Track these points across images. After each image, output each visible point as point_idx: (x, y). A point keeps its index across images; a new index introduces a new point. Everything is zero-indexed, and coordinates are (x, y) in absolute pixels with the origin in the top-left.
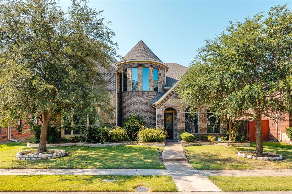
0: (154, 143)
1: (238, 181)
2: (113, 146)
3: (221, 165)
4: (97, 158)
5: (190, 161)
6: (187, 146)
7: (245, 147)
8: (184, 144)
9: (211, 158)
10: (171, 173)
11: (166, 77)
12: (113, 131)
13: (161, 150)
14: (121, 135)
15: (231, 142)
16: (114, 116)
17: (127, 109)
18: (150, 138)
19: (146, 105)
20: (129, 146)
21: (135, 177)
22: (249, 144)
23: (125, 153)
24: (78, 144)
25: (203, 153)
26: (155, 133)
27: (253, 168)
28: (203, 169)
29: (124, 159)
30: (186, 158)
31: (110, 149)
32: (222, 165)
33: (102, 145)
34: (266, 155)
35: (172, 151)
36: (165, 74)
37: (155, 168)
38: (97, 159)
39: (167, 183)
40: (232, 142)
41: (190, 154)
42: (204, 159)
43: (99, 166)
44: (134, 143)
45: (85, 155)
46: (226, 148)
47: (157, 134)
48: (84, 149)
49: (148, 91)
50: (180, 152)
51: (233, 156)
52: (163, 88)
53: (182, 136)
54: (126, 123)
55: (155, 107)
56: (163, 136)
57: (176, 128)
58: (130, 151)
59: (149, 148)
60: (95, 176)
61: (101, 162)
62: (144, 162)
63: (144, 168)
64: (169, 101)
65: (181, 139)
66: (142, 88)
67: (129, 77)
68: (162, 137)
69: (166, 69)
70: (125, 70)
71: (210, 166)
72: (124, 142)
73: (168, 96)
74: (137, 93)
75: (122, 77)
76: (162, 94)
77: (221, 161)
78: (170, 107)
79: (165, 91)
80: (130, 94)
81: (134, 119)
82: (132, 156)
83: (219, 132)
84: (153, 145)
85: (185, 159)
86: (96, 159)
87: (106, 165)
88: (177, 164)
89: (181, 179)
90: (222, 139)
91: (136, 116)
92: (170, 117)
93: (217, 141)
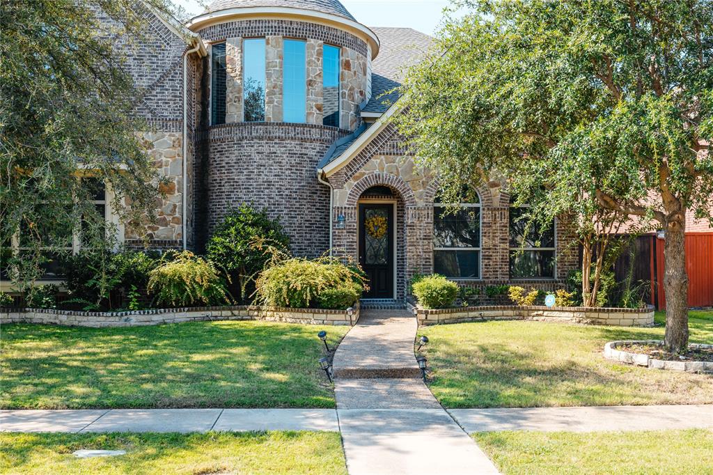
0: (315, 313)
1: (580, 449)
2: (165, 323)
3: (536, 390)
4: (85, 368)
5: (431, 376)
6: (433, 324)
7: (637, 325)
8: (423, 317)
9: (506, 365)
10: (346, 421)
11: (369, 77)
12: (169, 268)
13: (335, 338)
14: (197, 283)
15: (587, 311)
16: (177, 215)
17: (226, 188)
18: (300, 294)
19: (294, 176)
20: (224, 322)
21: (203, 438)
22: (650, 316)
23: (197, 350)
24: (36, 316)
25: (483, 349)
26: (320, 278)
27: (645, 401)
28: (469, 407)
29: (188, 370)
30: (417, 367)
31: (149, 334)
32: (540, 390)
33: (126, 320)
34: (697, 355)
35: (374, 340)
36: (365, 65)
37: (293, 405)
38: (83, 370)
39: (315, 460)
40: (591, 310)
41: (435, 351)
42: (483, 369)
43: (82, 398)
44: (245, 312)
45: (44, 355)
46: (569, 329)
47: (328, 281)
48: (47, 336)
49: (304, 126)
50: (400, 344)
51: (585, 359)
52: (357, 113)
53: (418, 288)
54: (216, 239)
55: (327, 184)
56: (350, 288)
57: (402, 259)
58: (219, 339)
59: (295, 330)
60: (48, 435)
61: (95, 382)
62: (262, 382)
63: (252, 406)
64: (376, 161)
65: (416, 299)
66: (281, 113)
67: (234, 70)
68: (346, 290)
69: (369, 47)
70: (219, 46)
71: (497, 393)
72: (208, 310)
73: (374, 142)
74: (261, 130)
75: (210, 72)
76: (354, 137)
77: (539, 377)
78: (380, 182)
79: (366, 124)
80: (236, 135)
81: (246, 224)
82: (222, 361)
83: (551, 274)
84: (313, 321)
85: (413, 369)
86: (79, 373)
87: (111, 396)
88: (381, 387)
89: (375, 443)
90: (561, 300)
91: (254, 215)
92: (380, 220)
93: (541, 307)
